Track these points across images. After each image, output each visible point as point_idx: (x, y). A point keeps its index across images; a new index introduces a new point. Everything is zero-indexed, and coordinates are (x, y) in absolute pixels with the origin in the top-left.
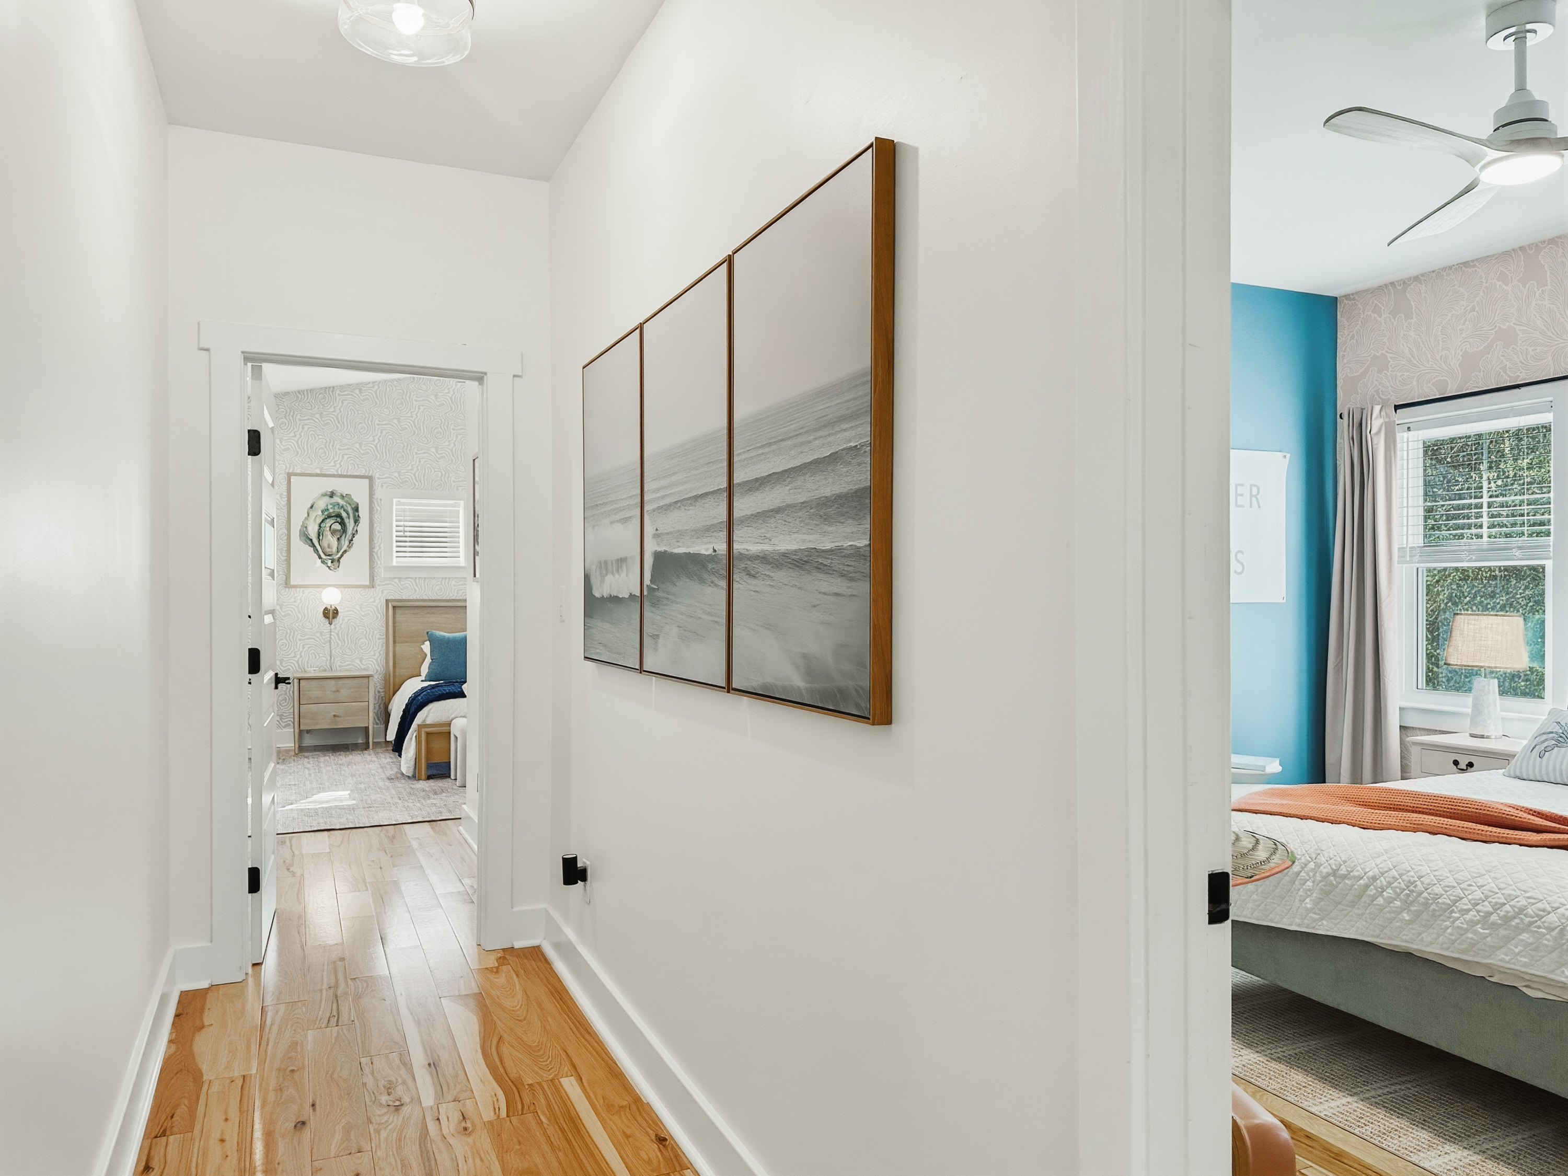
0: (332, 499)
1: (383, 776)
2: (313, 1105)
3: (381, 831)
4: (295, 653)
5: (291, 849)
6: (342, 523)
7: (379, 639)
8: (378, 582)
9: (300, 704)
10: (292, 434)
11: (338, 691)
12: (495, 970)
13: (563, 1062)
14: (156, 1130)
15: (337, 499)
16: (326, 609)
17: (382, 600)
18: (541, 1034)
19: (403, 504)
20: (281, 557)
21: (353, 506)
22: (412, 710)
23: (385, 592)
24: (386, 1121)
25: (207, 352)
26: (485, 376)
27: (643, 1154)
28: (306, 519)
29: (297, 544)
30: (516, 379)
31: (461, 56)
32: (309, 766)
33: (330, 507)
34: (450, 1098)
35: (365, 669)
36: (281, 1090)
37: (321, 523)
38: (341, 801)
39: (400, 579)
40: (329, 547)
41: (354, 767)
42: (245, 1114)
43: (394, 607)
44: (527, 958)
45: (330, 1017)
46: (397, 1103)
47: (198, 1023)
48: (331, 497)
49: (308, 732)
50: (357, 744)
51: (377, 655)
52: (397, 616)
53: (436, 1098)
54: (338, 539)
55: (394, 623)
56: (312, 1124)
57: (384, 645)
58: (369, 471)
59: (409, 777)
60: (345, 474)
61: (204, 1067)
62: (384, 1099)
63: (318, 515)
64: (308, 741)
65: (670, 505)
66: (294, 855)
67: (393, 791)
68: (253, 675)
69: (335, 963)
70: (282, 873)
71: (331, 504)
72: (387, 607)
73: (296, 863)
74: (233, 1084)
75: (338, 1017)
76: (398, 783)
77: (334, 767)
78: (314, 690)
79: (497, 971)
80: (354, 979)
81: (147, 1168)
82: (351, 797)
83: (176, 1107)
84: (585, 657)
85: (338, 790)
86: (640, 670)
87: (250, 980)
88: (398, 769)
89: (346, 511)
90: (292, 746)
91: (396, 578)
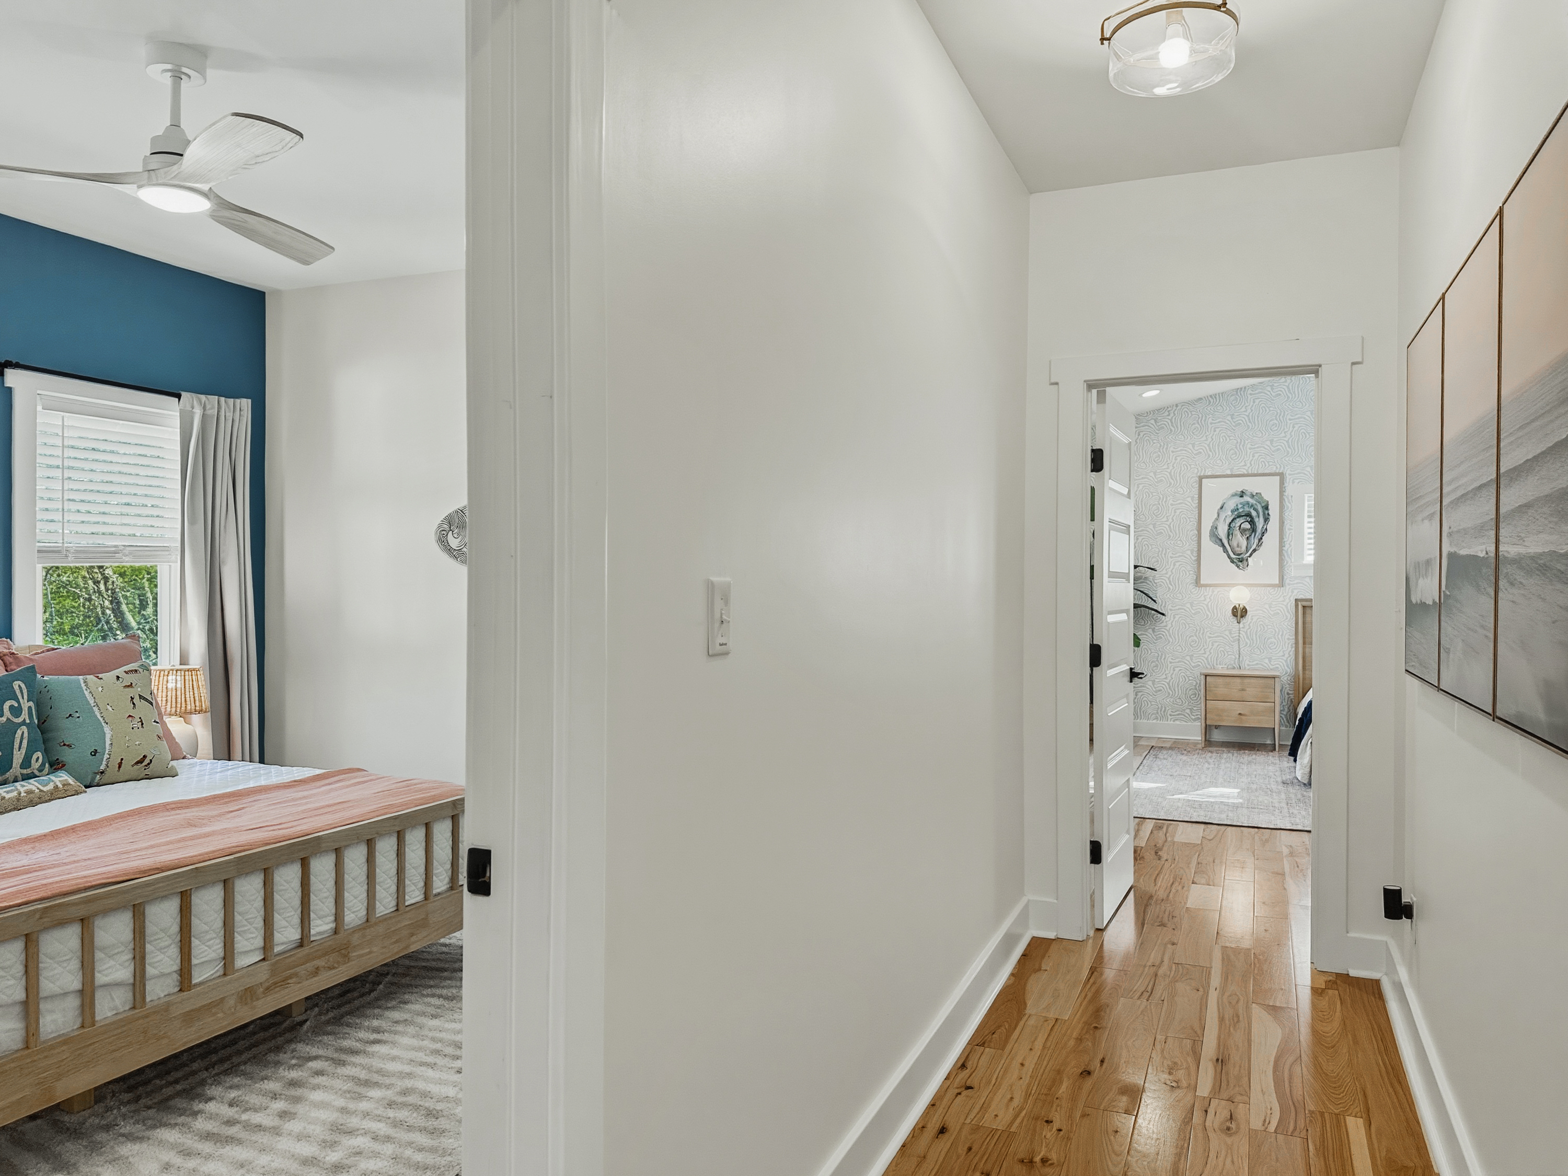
0: (1241, 498)
1: (1279, 780)
2: (1103, 1061)
3: (1256, 833)
4: (1204, 650)
5: (1166, 835)
6: (1252, 522)
7: (1288, 639)
8: (1287, 581)
9: (1206, 700)
10: (1204, 438)
11: (1243, 690)
12: (1320, 991)
13: (1357, 1101)
14: (978, 1040)
15: (1247, 498)
16: (1235, 608)
17: (1292, 599)
18: (1343, 1067)
20: (1192, 557)
21: (1263, 505)
22: (1306, 717)
23: (1296, 592)
24: (1158, 1096)
25: (1056, 386)
26: (1320, 369)
28: (1217, 519)
29: (1209, 546)
30: (1355, 366)
31: (1229, 70)
33: (1240, 506)
34: (1225, 1096)
35: (1274, 670)
36: (1081, 1040)
37: (1230, 523)
38: (1228, 798)
39: (1310, 577)
40: (1239, 546)
42: (1047, 1049)
44: (1359, 989)
45: (1143, 991)
46: (1174, 1084)
47: (1037, 965)
48: (1241, 496)
49: (1217, 727)
50: (1264, 744)
51: (1287, 655)
52: (1307, 616)
53: (1211, 1091)
54: (1248, 538)
55: (1304, 623)
56: (1095, 1075)
57: (1294, 645)
58: (1281, 467)
59: (1305, 784)
60: (1256, 472)
61: (1029, 1004)
62: (1165, 1077)
63: (1228, 515)
64: (1217, 736)
65: (1458, 499)
66: (1166, 841)
67: (1283, 796)
68: (1094, 668)
69: (1166, 944)
70: (1149, 856)
71: (1241, 504)
72: (1297, 606)
73: (1165, 848)
74: (1046, 1023)
75: (1151, 993)
76: (1290, 789)
77: (1234, 764)
78: (1220, 688)
79: (1321, 993)
80: (1178, 964)
81: (963, 1066)
82: (1239, 796)
83: (999, 1027)
84: (1406, 670)
85: (1229, 787)
86: (1439, 688)
87: (1091, 941)
88: (1291, 775)
89: (1256, 510)
90: (1197, 738)
91: (1306, 576)
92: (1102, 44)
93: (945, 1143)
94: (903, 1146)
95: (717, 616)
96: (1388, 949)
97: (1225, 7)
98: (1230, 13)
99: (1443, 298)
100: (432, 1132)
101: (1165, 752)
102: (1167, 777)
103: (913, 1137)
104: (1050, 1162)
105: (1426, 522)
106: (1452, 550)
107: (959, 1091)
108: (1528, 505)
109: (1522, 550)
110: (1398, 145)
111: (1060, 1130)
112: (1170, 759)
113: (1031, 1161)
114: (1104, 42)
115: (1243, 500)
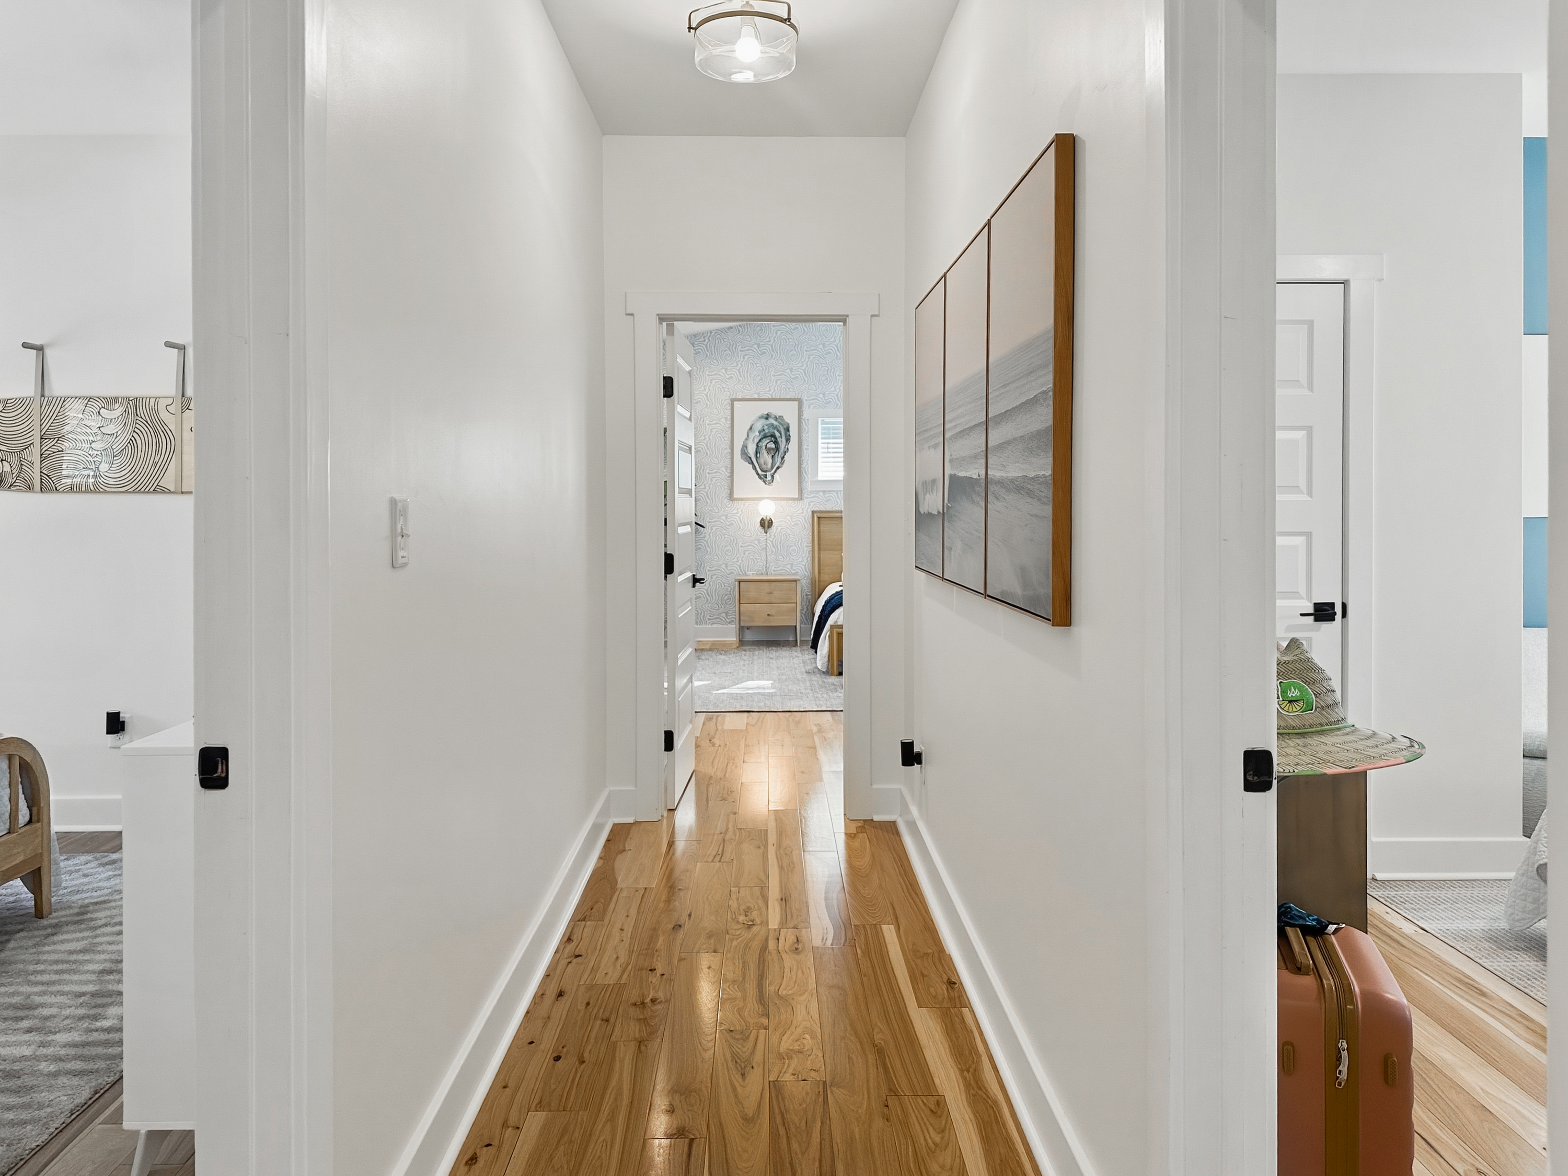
1: (803, 670)
2: (690, 915)
3: (789, 716)
4: (737, 558)
5: (716, 725)
6: (776, 442)
7: (807, 547)
8: (805, 495)
9: (740, 603)
10: (735, 364)
11: (770, 593)
12: (852, 835)
13: (888, 913)
14: (579, 917)
15: (771, 421)
16: (762, 519)
17: (809, 510)
18: (876, 890)
19: (827, 423)
20: (726, 473)
21: (785, 427)
22: (826, 612)
23: (812, 504)
24: (739, 935)
25: (632, 317)
26: (846, 318)
27: (932, 990)
28: (746, 439)
29: (740, 463)
30: (873, 318)
32: (745, 658)
33: (765, 428)
34: (791, 925)
35: (795, 574)
36: (669, 901)
37: (758, 443)
38: (764, 689)
39: (824, 492)
40: (765, 463)
41: (781, 660)
42: (641, 914)
43: (819, 518)
44: (882, 830)
45: (715, 855)
46: (750, 923)
47: (621, 848)
48: (767, 419)
49: (748, 628)
50: (788, 641)
51: (805, 561)
52: (822, 526)
53: (780, 924)
54: (773, 456)
55: (819, 532)
56: (685, 927)
57: (811, 552)
58: (799, 393)
59: (824, 673)
60: (778, 397)
61: (619, 880)
62: (742, 918)
63: (756, 435)
64: (749, 636)
66: (717, 730)
67: (808, 684)
68: (668, 575)
69: (728, 815)
70: (705, 743)
71: (767, 425)
72: (813, 518)
73: (717, 736)
74: (637, 893)
75: (722, 855)
76: (813, 677)
77: (765, 660)
78: (751, 591)
79: (854, 837)
80: (741, 829)
81: (569, 940)
82: (773, 687)
83: (597, 902)
84: (916, 567)
85: (763, 679)
86: (943, 579)
87: (665, 821)
88: (814, 665)
89: (778, 431)
90: (733, 638)
91: (820, 491)
92: (689, 32)
93: (565, 1002)
94: (527, 1013)
95: (399, 530)
96: (902, 797)
97: (789, 22)
98: (793, 26)
99: (945, 276)
100: (17, 1092)
101: (705, 653)
102: (711, 675)
103: (535, 1004)
104: (658, 1001)
105: (932, 450)
106: (953, 473)
107: (569, 960)
108: (1009, 443)
109: (1004, 475)
110: (904, 136)
111: (663, 975)
112: (711, 659)
113: (643, 1003)
114: (691, 30)
115: (768, 422)
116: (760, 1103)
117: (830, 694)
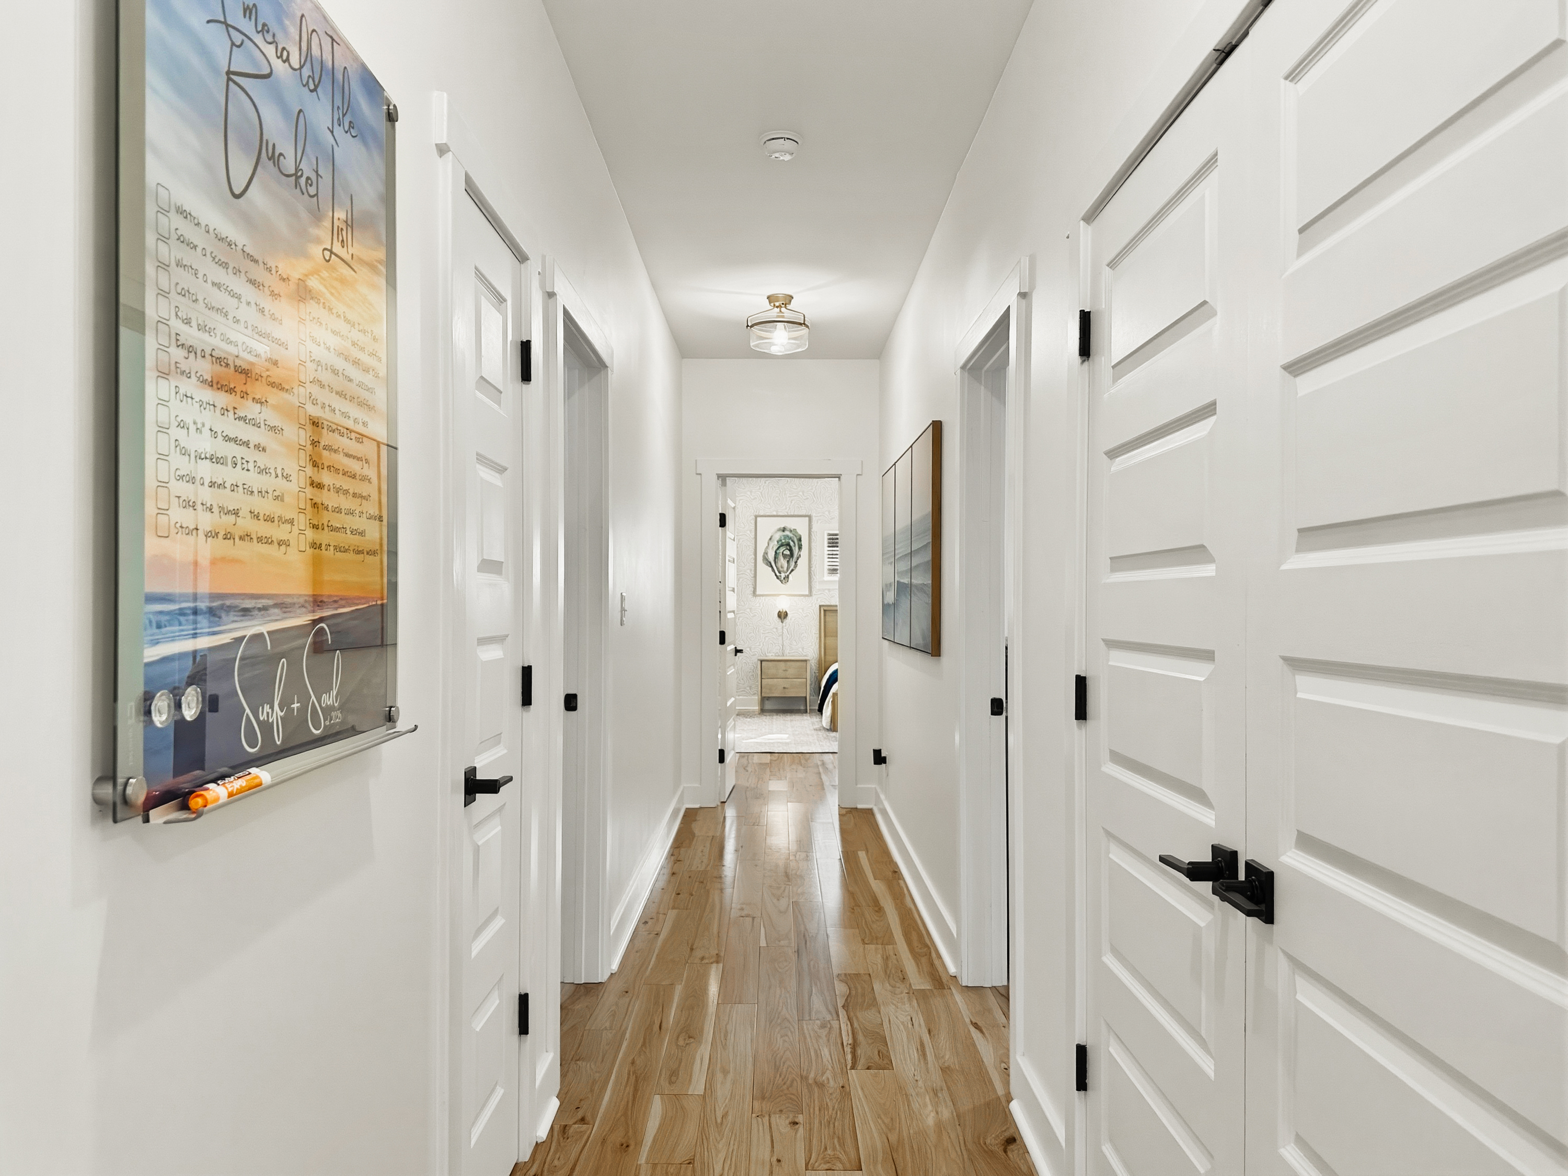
1: (812, 728)
2: (742, 847)
3: (801, 756)
4: (759, 642)
5: (749, 760)
6: (791, 550)
8: (814, 592)
9: (762, 679)
10: (758, 488)
11: (786, 670)
12: (844, 816)
14: (675, 846)
15: (787, 533)
16: (779, 612)
17: (817, 606)
19: (832, 535)
20: (751, 575)
21: (798, 538)
22: (830, 683)
23: (819, 600)
25: (699, 476)
26: (840, 476)
28: (767, 547)
29: (761, 565)
32: (766, 720)
33: (783, 538)
35: (806, 656)
37: (776, 551)
38: (782, 739)
39: (829, 590)
40: (782, 567)
41: (795, 722)
43: (825, 611)
44: (863, 815)
47: (694, 818)
48: (784, 531)
49: (768, 698)
50: (800, 708)
51: (814, 645)
52: (827, 617)
53: (796, 850)
54: (788, 561)
55: (825, 622)
57: (818, 638)
58: (809, 511)
59: (827, 729)
60: (793, 514)
61: (696, 832)
62: (773, 847)
63: (774, 544)
64: (768, 705)
66: (749, 763)
67: (815, 737)
68: (722, 643)
70: (741, 770)
71: (783, 536)
72: (820, 611)
73: (749, 766)
74: (709, 837)
75: (759, 822)
76: (819, 733)
77: (781, 721)
78: (770, 669)
79: (844, 820)
81: (672, 855)
82: (788, 738)
84: (883, 638)
85: (781, 734)
86: (893, 642)
87: (719, 810)
88: (820, 725)
89: (793, 541)
90: (757, 708)
91: (826, 589)
93: (677, 876)
95: (623, 608)
96: (876, 790)
97: (804, 324)
98: (807, 326)
99: (895, 463)
103: (660, 876)
110: (879, 358)
112: (740, 721)
114: (748, 328)
115: (784, 534)
116: (787, 908)
117: (832, 743)
